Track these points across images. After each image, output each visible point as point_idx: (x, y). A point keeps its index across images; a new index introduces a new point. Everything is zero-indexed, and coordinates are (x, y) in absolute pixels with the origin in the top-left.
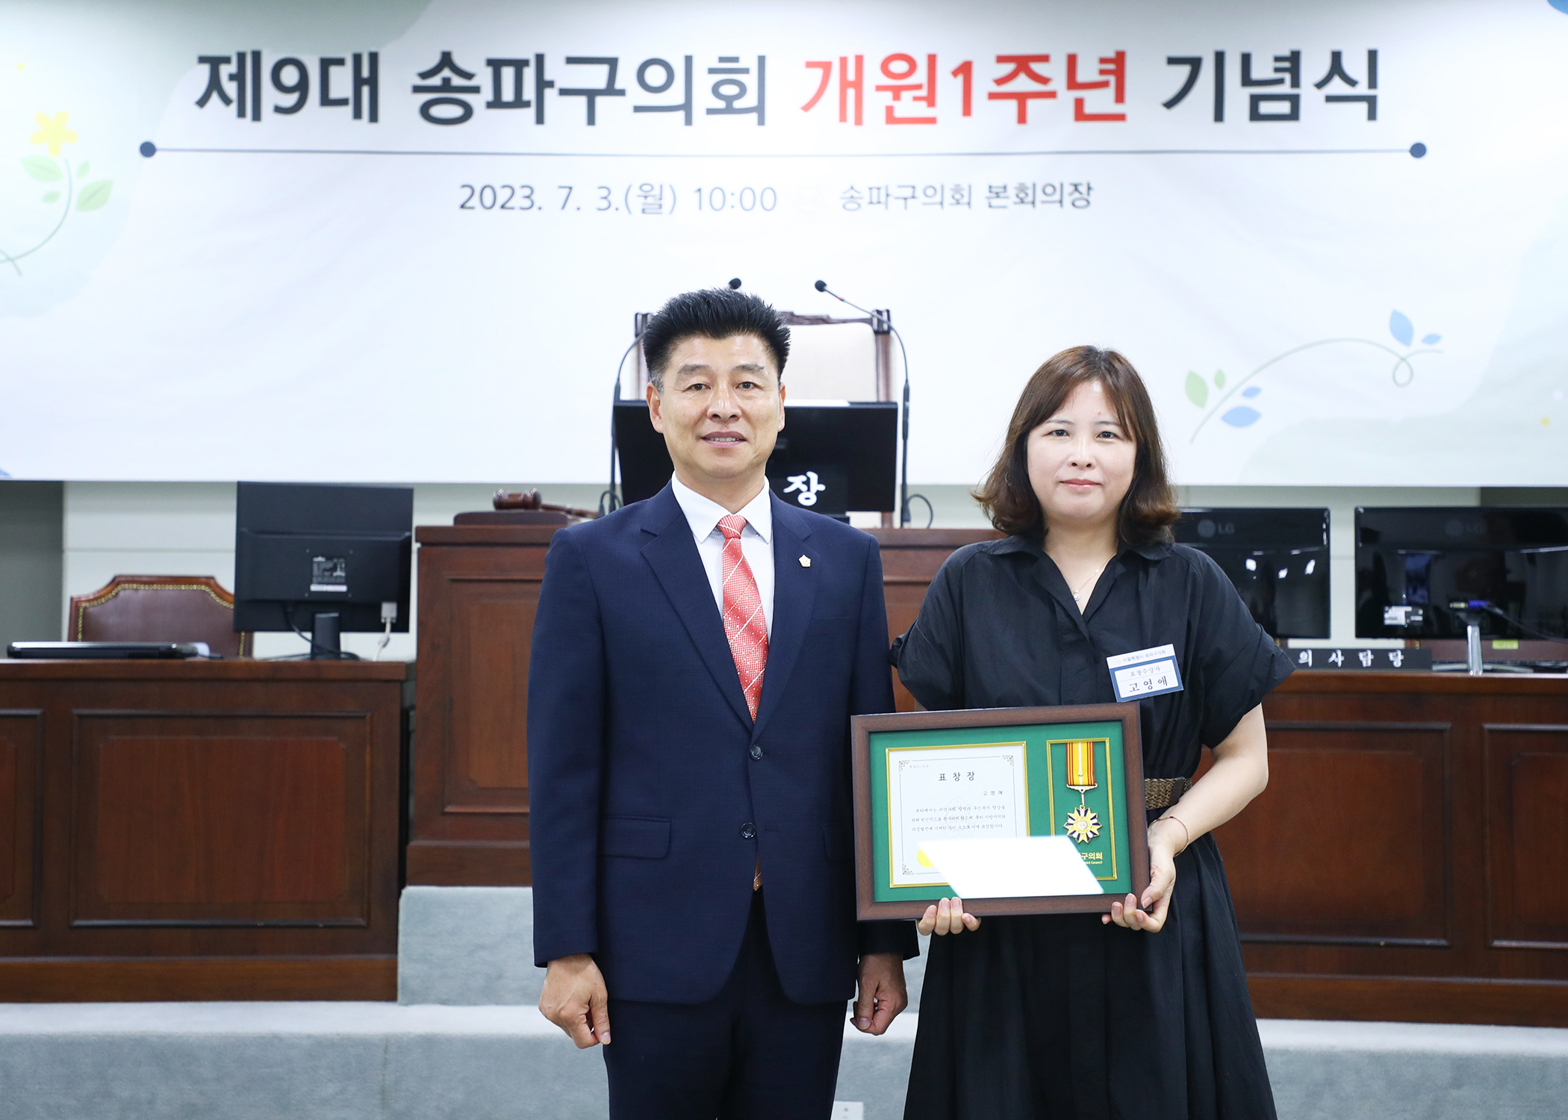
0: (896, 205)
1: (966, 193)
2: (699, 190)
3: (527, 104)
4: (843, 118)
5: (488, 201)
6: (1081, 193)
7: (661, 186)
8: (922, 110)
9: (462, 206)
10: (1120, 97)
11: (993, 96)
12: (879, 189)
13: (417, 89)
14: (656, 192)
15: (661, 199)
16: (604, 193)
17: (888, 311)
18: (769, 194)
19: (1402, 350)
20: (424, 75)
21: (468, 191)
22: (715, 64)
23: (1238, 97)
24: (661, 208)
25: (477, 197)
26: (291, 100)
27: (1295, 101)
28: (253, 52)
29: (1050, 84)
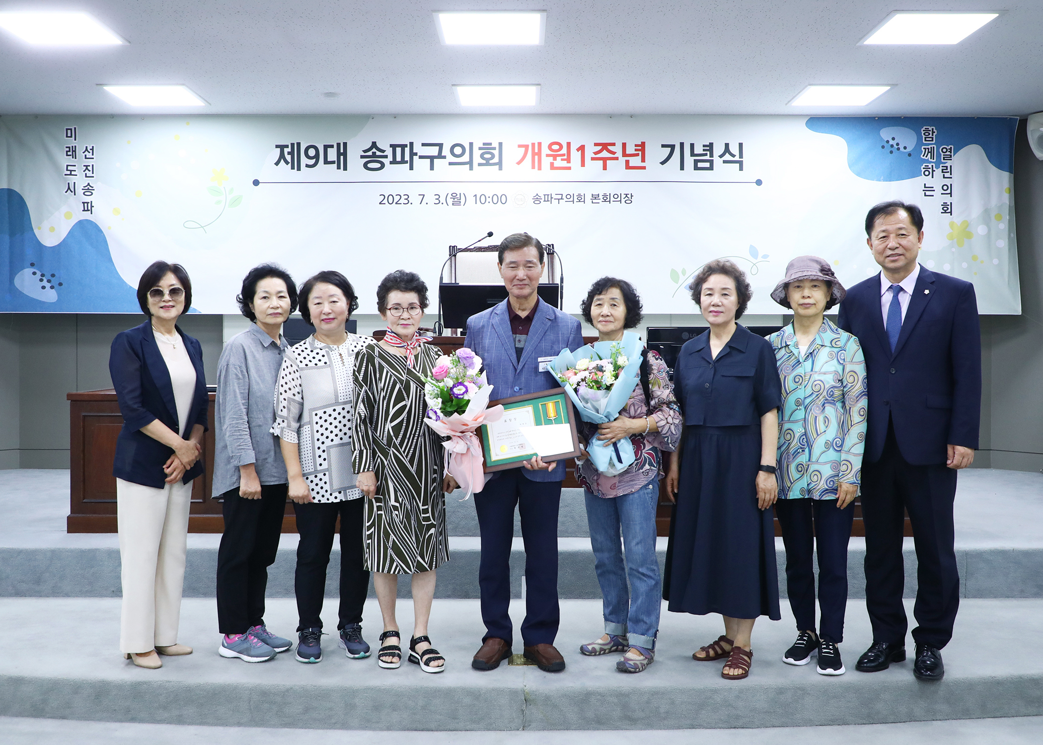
0: (555, 202)
1: (583, 197)
2: (476, 195)
3: (406, 162)
4: (533, 167)
5: (391, 201)
6: (628, 198)
7: (460, 193)
8: (565, 164)
9: (380, 203)
10: (643, 160)
11: (593, 159)
12: (548, 195)
13: (362, 157)
15: (460, 199)
16: (437, 197)
17: (553, 245)
18: (504, 197)
19: (755, 261)
20: (365, 151)
21: (383, 197)
22: (482, 146)
23: (689, 161)
24: (460, 203)
25: (386, 200)
26: (312, 162)
27: (711, 162)
28: (297, 143)
29: (616, 154)
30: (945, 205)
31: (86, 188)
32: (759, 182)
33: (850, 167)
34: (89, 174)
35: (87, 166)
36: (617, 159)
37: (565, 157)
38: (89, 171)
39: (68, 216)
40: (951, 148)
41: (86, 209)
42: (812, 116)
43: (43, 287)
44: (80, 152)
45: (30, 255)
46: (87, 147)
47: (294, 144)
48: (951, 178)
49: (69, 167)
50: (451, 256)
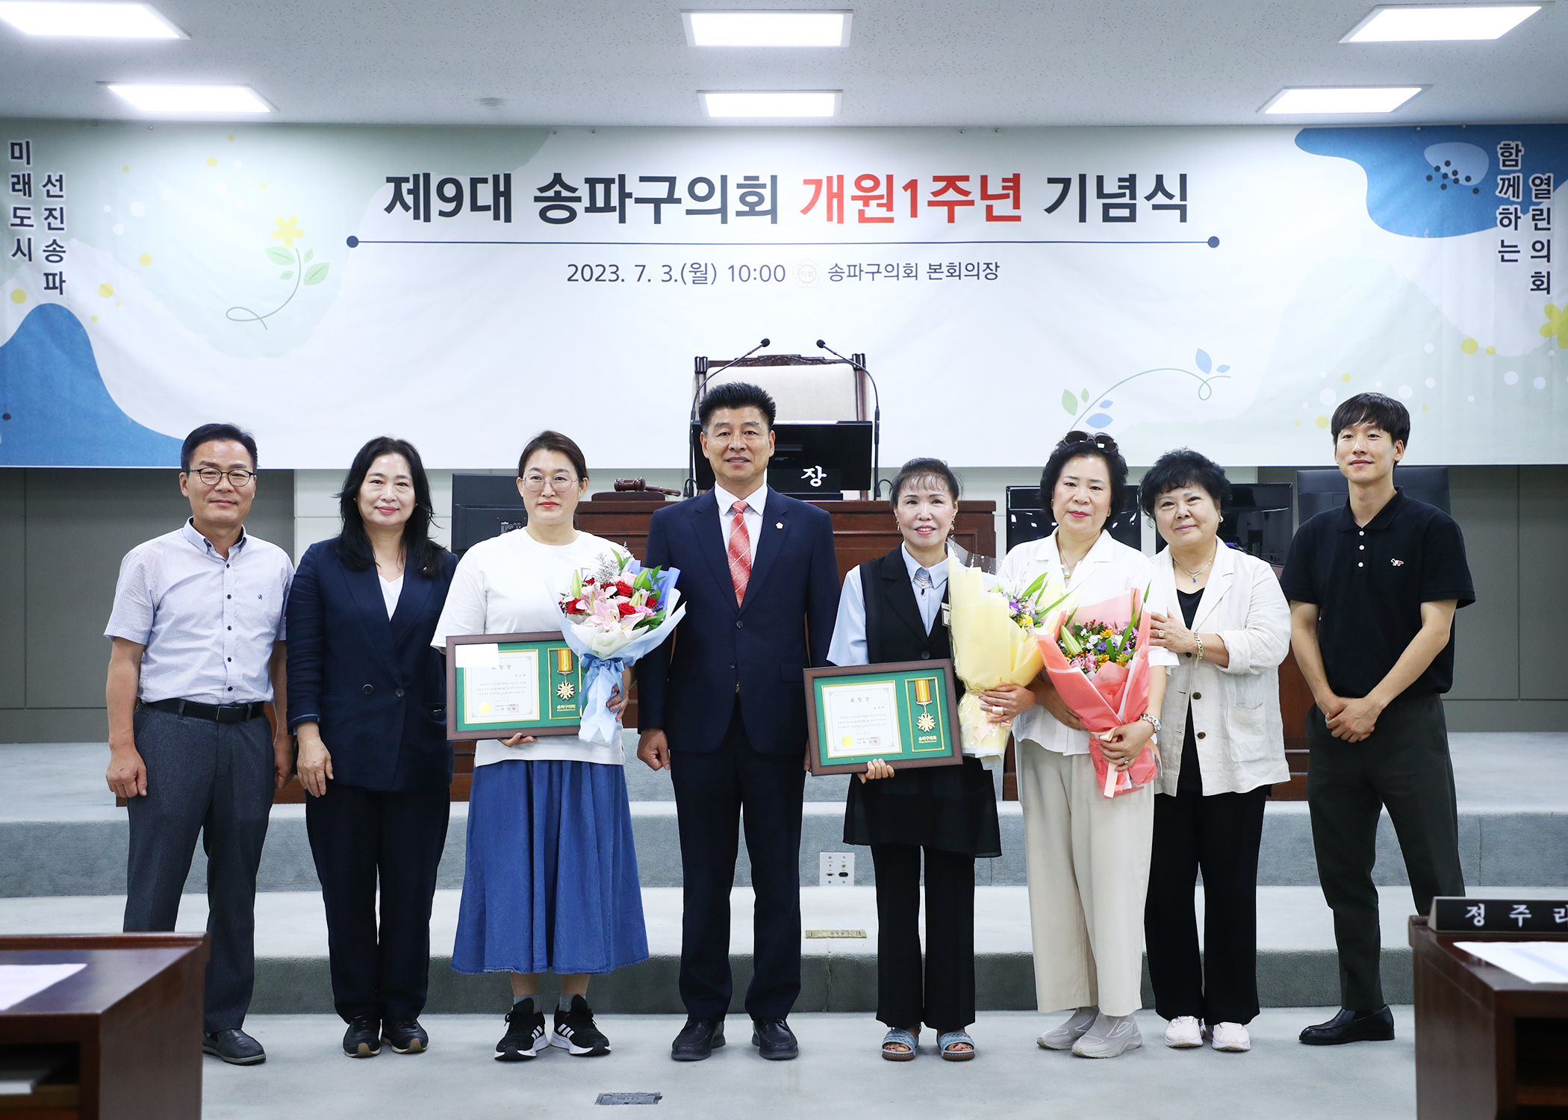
0: (867, 277)
1: (914, 269)
2: (732, 267)
3: (613, 209)
4: (830, 218)
5: (587, 276)
6: (991, 271)
7: (706, 264)
8: (883, 212)
9: (569, 280)
10: (1016, 206)
11: (931, 204)
12: (855, 266)
13: (537, 199)
14: (703, 268)
15: (706, 274)
16: (668, 269)
17: (863, 355)
18: (780, 270)
19: (1205, 376)
20: (542, 190)
21: (574, 268)
22: (742, 182)
23: (1094, 206)
24: (706, 280)
25: (579, 273)
26: (450, 207)
27: (1132, 208)
28: (424, 174)
29: (970, 196)
30: (1537, 276)
31: (51, 248)
33: (1370, 214)
34: (56, 224)
35: (51, 210)
38: (56, 218)
39: (18, 297)
40: (1549, 177)
41: (51, 285)
42: (1306, 127)
44: (37, 185)
46: (49, 177)
47: (419, 175)
48: (1549, 229)
49: (18, 211)
50: (697, 373)
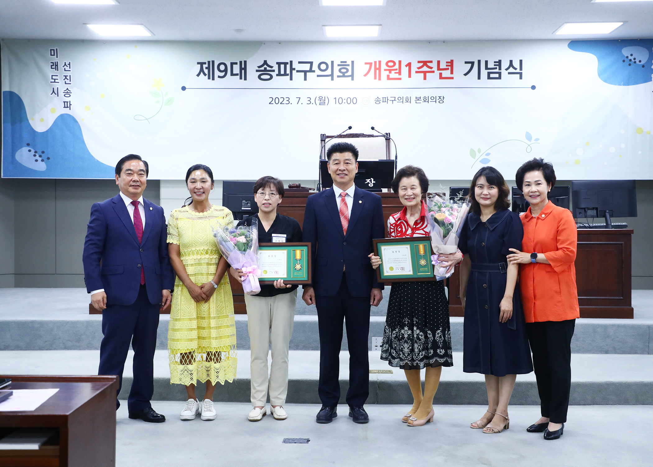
0: (390, 102)
1: (409, 99)
2: (335, 98)
3: (288, 75)
4: (375, 78)
5: (277, 102)
6: (441, 99)
7: (325, 97)
8: (397, 76)
9: (270, 103)
10: (452, 73)
11: (417, 72)
12: (385, 98)
13: (257, 71)
15: (325, 101)
16: (309, 99)
17: (389, 133)
18: (355, 99)
19: (529, 143)
20: (259, 67)
21: (272, 99)
22: (340, 63)
23: (484, 73)
24: (325, 103)
25: (274, 101)
26: (222, 74)
27: (500, 74)
28: (212, 61)
29: (433, 69)
31: (66, 92)
32: (533, 87)
33: (599, 76)
34: (68, 82)
35: (66, 76)
36: (433, 72)
37: (398, 71)
38: (68, 79)
39: (53, 111)
41: (66, 106)
42: (573, 40)
43: (36, 161)
44: (61, 66)
45: (26, 137)
46: (65, 63)
47: (210, 61)
49: (53, 77)
50: (322, 141)
